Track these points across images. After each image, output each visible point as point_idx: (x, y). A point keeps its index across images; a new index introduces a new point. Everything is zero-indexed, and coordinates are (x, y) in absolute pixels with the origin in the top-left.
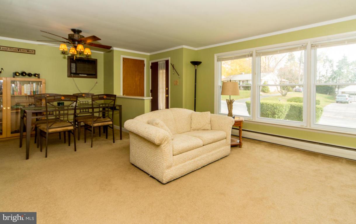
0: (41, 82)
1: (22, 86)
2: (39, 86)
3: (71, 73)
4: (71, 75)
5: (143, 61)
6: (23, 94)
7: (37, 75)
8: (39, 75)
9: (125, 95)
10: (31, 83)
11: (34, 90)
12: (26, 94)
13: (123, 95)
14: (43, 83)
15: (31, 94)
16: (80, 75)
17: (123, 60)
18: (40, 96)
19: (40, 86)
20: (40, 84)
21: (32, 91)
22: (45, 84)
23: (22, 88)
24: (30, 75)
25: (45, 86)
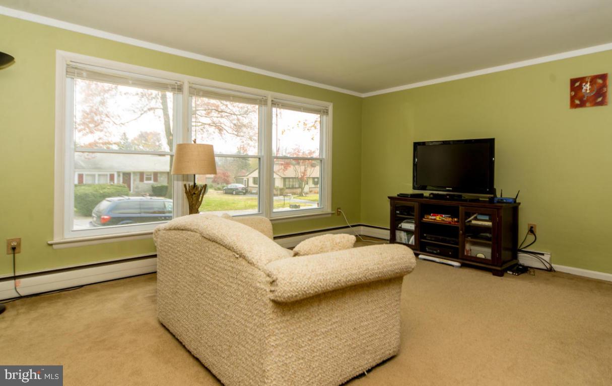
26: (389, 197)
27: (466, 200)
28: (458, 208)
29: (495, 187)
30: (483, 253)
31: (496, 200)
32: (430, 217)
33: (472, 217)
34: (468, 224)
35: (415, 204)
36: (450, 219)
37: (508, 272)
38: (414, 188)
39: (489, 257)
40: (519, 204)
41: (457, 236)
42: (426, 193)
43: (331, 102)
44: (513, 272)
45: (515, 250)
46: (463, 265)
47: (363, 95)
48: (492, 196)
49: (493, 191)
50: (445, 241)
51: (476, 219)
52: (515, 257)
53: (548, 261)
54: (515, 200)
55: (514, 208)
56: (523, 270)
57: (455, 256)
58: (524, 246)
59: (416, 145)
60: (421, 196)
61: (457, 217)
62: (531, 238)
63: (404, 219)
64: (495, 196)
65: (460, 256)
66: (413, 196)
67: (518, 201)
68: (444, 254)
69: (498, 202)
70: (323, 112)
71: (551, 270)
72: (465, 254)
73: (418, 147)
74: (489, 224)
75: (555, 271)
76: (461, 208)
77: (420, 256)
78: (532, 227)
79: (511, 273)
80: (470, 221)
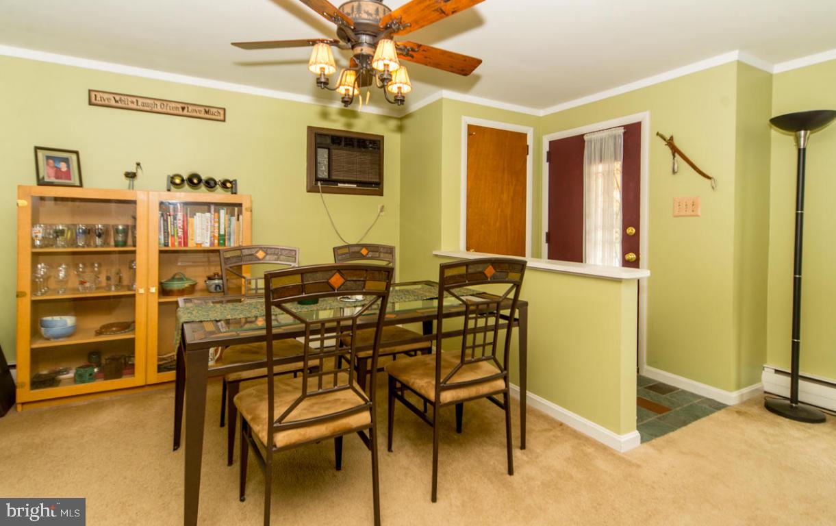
0: (240, 205)
1: (190, 219)
2: (234, 219)
3: (317, 180)
4: (316, 184)
5: (523, 136)
6: (191, 245)
7: (229, 185)
8: (233, 183)
9: (472, 250)
10: (212, 208)
11: (222, 232)
12: (201, 244)
13: (468, 249)
14: (246, 209)
15: (212, 244)
16: (340, 185)
17: (470, 134)
18: (238, 253)
19: (238, 220)
20: (236, 213)
21: (217, 235)
22: (251, 211)
23: (190, 225)
24: (210, 184)
25: (251, 216)
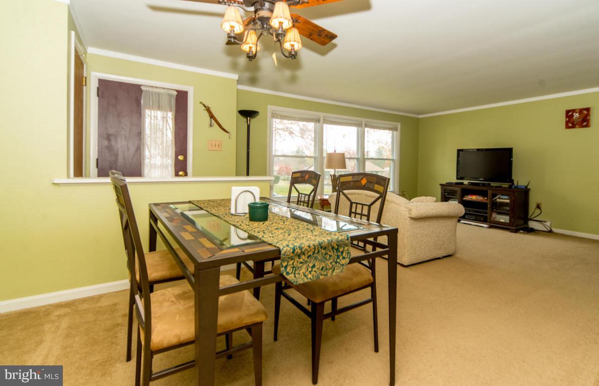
26: (440, 185)
27: (493, 187)
28: (487, 191)
29: (513, 178)
30: (504, 219)
31: (513, 187)
32: (469, 197)
33: (497, 197)
34: (495, 201)
35: (458, 189)
36: (482, 198)
37: (521, 231)
38: (457, 179)
39: (508, 221)
40: (530, 189)
41: (486, 208)
42: (466, 182)
43: (400, 122)
44: (524, 231)
45: (526, 219)
46: (491, 227)
47: (421, 116)
48: (511, 184)
49: (512, 181)
50: (478, 212)
51: (499, 198)
52: (526, 223)
53: (549, 225)
54: (526, 187)
55: (526, 192)
56: (531, 231)
57: (485, 220)
58: (533, 216)
59: (459, 151)
60: (462, 184)
61: (487, 196)
62: (538, 211)
63: (451, 198)
64: (513, 184)
65: (488, 221)
66: (457, 183)
67: (528, 187)
68: (477, 219)
69: (515, 188)
70: (394, 129)
71: (551, 231)
72: (492, 219)
73: (460, 152)
74: (508, 201)
75: (553, 232)
76: (489, 191)
77: (461, 221)
78: (539, 205)
79: (522, 231)
80: (496, 200)
